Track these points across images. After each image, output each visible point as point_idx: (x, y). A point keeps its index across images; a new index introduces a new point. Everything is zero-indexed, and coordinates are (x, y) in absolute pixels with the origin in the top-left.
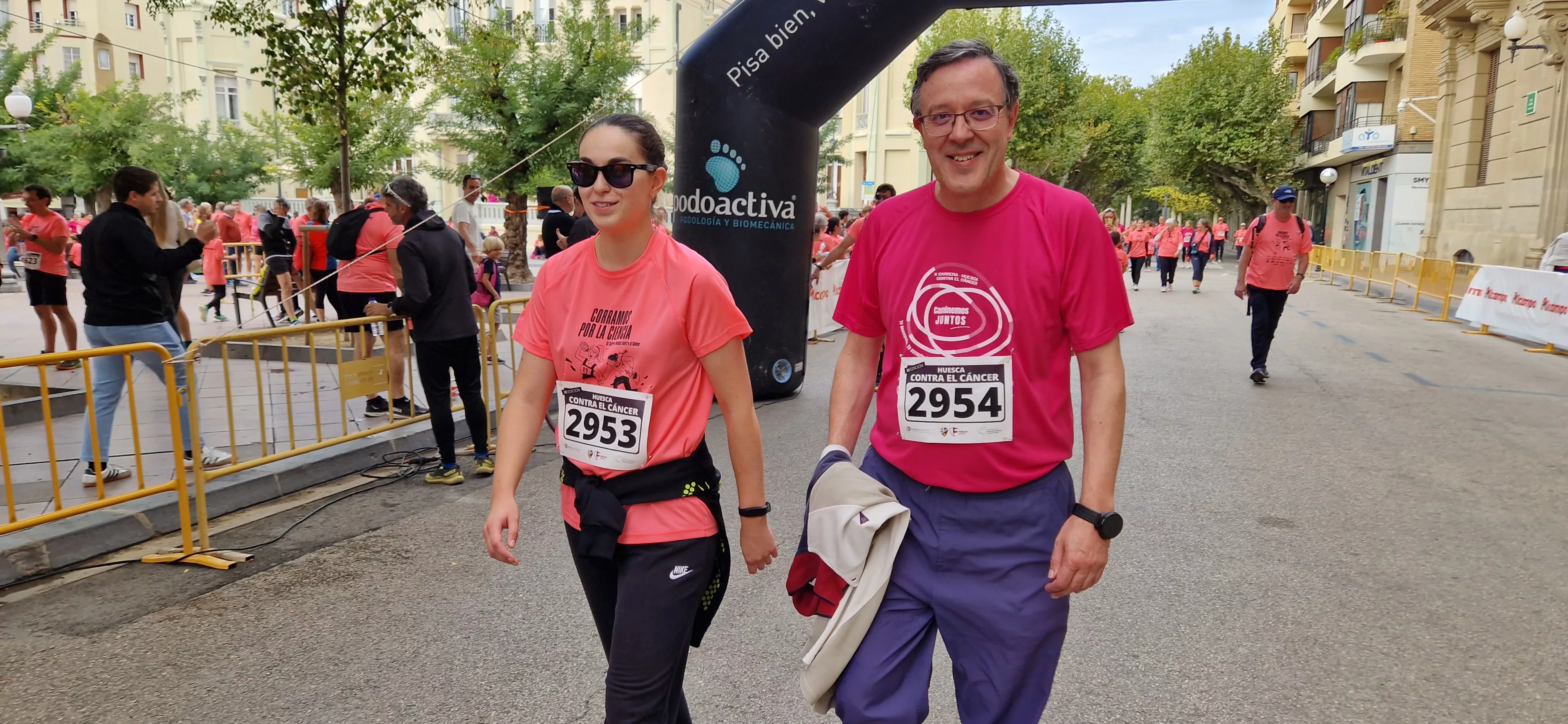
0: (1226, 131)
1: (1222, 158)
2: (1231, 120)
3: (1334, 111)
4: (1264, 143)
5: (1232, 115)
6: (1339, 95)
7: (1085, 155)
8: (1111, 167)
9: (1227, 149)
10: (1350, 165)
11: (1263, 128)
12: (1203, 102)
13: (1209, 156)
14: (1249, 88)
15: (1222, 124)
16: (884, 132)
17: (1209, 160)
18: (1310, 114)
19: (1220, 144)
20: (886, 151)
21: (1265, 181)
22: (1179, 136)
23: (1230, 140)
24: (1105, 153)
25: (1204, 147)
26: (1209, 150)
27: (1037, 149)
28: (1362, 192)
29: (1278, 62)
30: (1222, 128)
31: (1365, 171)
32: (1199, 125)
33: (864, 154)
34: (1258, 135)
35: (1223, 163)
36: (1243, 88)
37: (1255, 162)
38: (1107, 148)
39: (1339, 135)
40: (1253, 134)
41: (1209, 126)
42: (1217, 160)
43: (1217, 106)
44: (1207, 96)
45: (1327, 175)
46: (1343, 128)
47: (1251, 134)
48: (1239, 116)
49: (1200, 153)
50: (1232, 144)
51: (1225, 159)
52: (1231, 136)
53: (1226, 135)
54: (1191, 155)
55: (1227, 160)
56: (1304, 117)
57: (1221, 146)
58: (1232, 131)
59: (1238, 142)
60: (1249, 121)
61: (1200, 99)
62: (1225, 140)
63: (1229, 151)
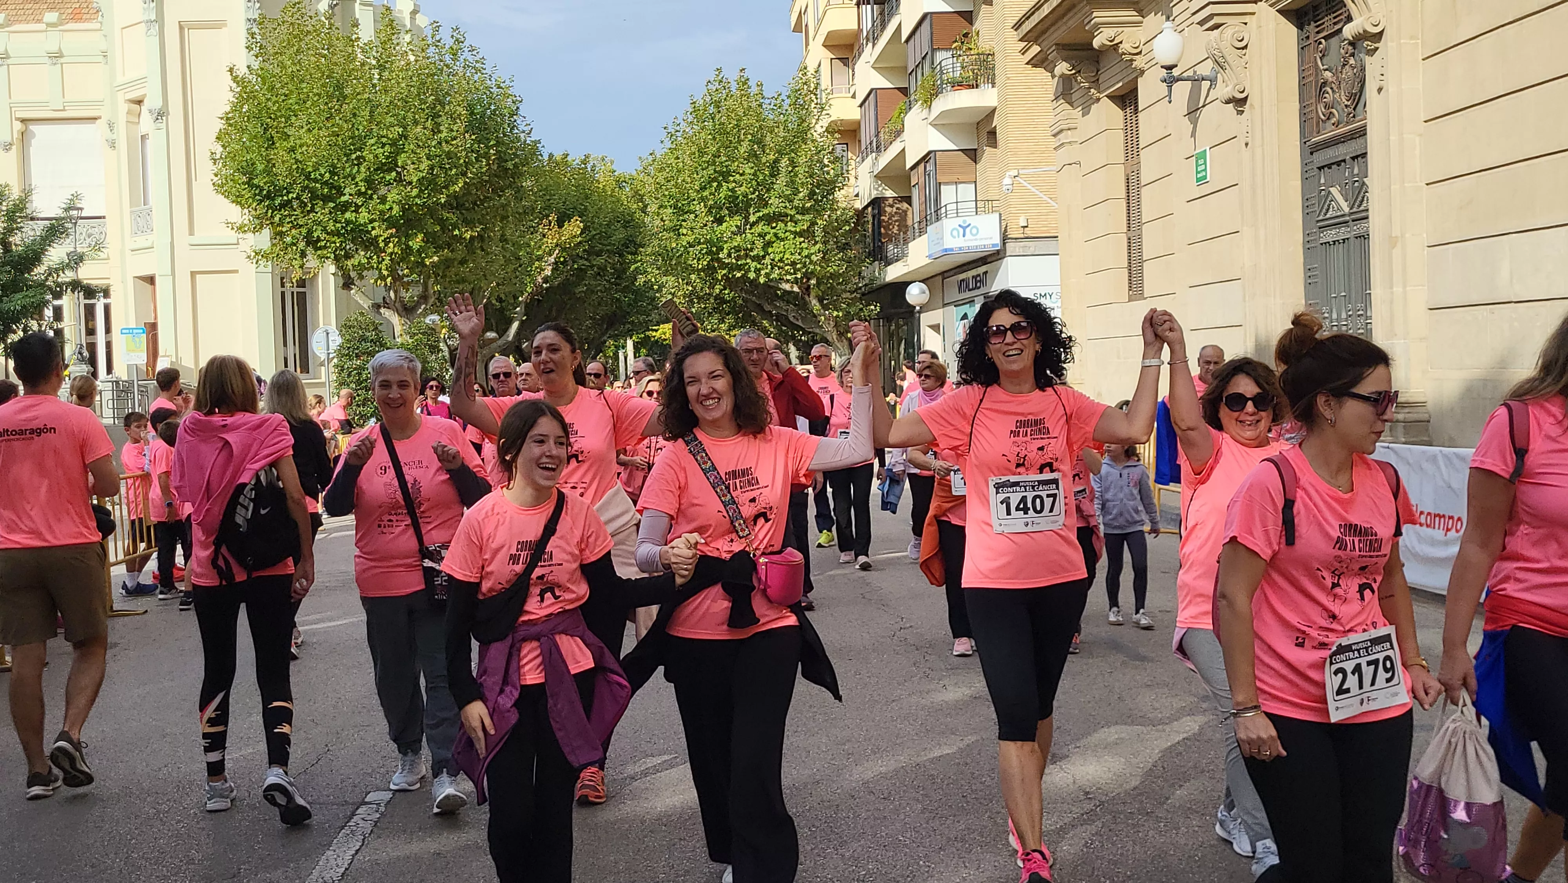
0: (760, 228)
1: (758, 271)
2: (766, 211)
3: (908, 200)
4: (817, 246)
5: (766, 205)
6: (912, 173)
7: (548, 272)
8: (593, 292)
9: (764, 257)
10: (940, 278)
11: (813, 223)
12: (720, 186)
13: (739, 268)
14: (784, 162)
15: (752, 219)
16: (182, 239)
17: (739, 275)
18: (877, 203)
19: (751, 250)
20: (193, 274)
21: (825, 307)
22: (691, 239)
23: (769, 244)
24: (579, 269)
25: (729, 255)
26: (738, 258)
27: (463, 262)
28: (962, 319)
29: (820, 123)
30: (753, 225)
31: (963, 286)
32: (720, 221)
33: (151, 280)
34: (807, 234)
35: (762, 280)
36: (776, 161)
37: (808, 276)
38: (582, 262)
39: (922, 232)
40: (800, 234)
41: (734, 222)
42: (752, 275)
43: (740, 191)
44: (726, 175)
45: (915, 294)
46: (925, 222)
47: (795, 234)
48: (775, 204)
49: (723, 266)
50: (770, 250)
51: (763, 272)
52: (767, 238)
53: (760, 235)
54: (710, 270)
55: (767, 275)
56: (866, 207)
57: (755, 253)
58: (767, 229)
59: (778, 247)
60: (793, 212)
61: (715, 180)
62: (759, 244)
63: (767, 260)
